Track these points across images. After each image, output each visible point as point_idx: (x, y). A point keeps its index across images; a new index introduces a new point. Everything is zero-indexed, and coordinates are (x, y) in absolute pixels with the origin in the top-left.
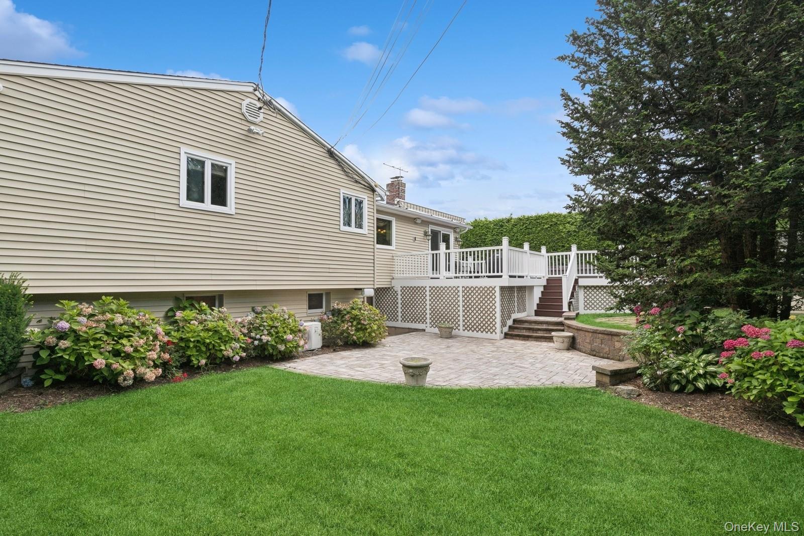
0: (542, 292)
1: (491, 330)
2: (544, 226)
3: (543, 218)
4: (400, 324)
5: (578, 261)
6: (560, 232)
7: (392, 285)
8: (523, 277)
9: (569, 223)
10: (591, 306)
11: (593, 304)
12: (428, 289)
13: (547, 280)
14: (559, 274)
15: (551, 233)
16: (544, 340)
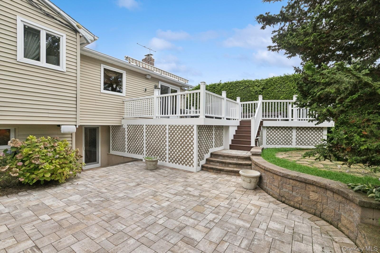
0: (236, 131)
1: (190, 164)
2: (240, 87)
3: (240, 82)
4: (126, 154)
5: (263, 108)
6: (250, 91)
7: (122, 124)
8: (221, 118)
9: (256, 86)
10: (271, 142)
11: (273, 140)
12: (144, 127)
13: (240, 122)
14: (249, 117)
15: (245, 92)
16: (234, 174)
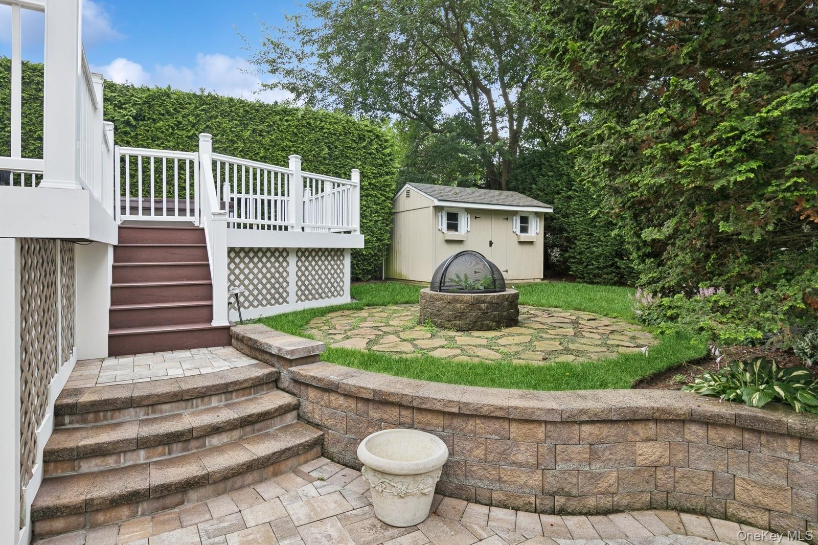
0: (113, 267)
13: (119, 228)
16: (256, 475)
